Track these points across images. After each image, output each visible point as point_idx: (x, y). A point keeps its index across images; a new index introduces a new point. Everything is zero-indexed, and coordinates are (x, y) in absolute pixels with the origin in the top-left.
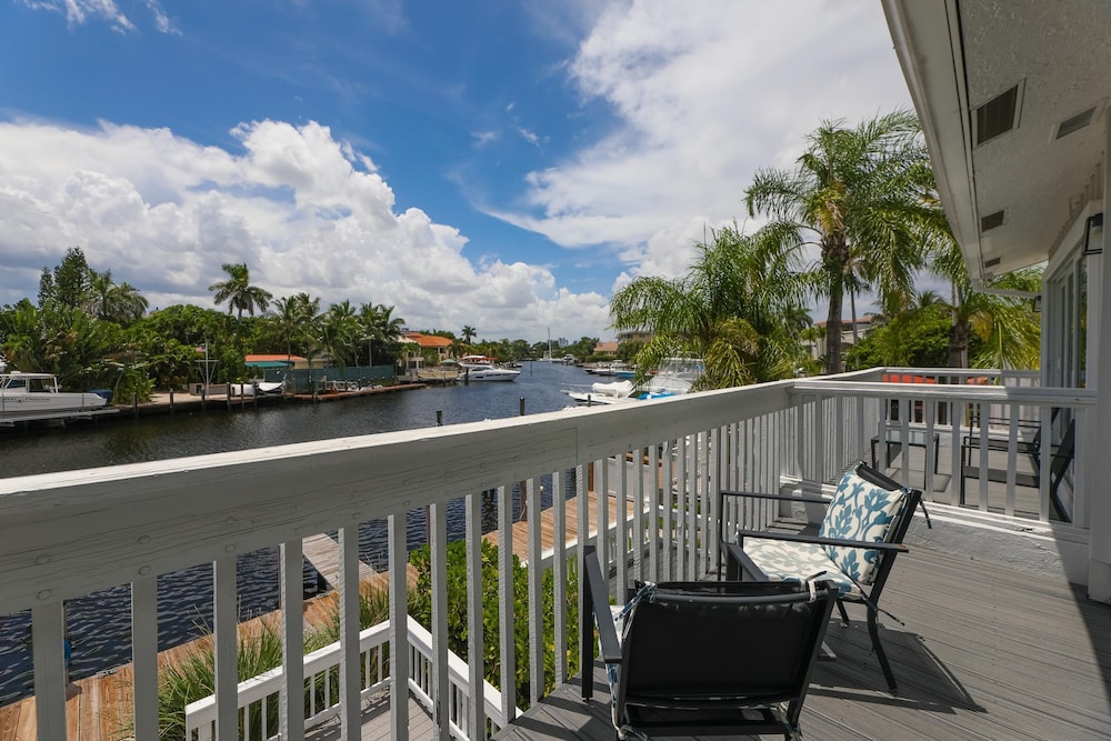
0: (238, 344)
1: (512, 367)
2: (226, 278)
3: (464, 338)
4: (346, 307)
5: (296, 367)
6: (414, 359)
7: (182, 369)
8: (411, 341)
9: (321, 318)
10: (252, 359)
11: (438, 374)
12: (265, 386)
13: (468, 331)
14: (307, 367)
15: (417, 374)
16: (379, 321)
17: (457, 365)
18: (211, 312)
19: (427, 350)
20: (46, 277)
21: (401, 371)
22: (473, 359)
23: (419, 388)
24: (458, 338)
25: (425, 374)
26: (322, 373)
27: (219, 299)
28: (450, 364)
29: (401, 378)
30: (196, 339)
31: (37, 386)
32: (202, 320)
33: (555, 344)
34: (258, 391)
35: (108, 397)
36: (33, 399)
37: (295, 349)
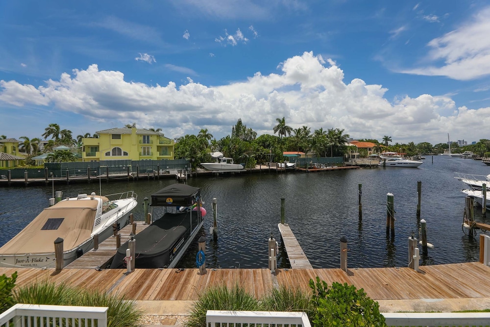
0: (281, 148)
1: (418, 159)
2: (277, 124)
3: (384, 142)
4: (321, 130)
5: (301, 157)
6: (353, 154)
7: (264, 157)
8: (352, 145)
9: (311, 136)
10: (285, 153)
11: (367, 162)
12: (289, 164)
13: (387, 139)
14: (304, 157)
15: (355, 161)
17: (378, 157)
18: (273, 136)
19: (361, 149)
20: (233, 128)
21: (347, 160)
22: (390, 154)
23: (356, 168)
24: (380, 142)
25: (359, 161)
26: (310, 159)
27: (275, 131)
28: (375, 157)
29: (346, 163)
30: (268, 146)
31: (229, 162)
32: (270, 139)
33: (455, 145)
34: (286, 166)
35: (244, 165)
36: (227, 165)
37: (301, 149)
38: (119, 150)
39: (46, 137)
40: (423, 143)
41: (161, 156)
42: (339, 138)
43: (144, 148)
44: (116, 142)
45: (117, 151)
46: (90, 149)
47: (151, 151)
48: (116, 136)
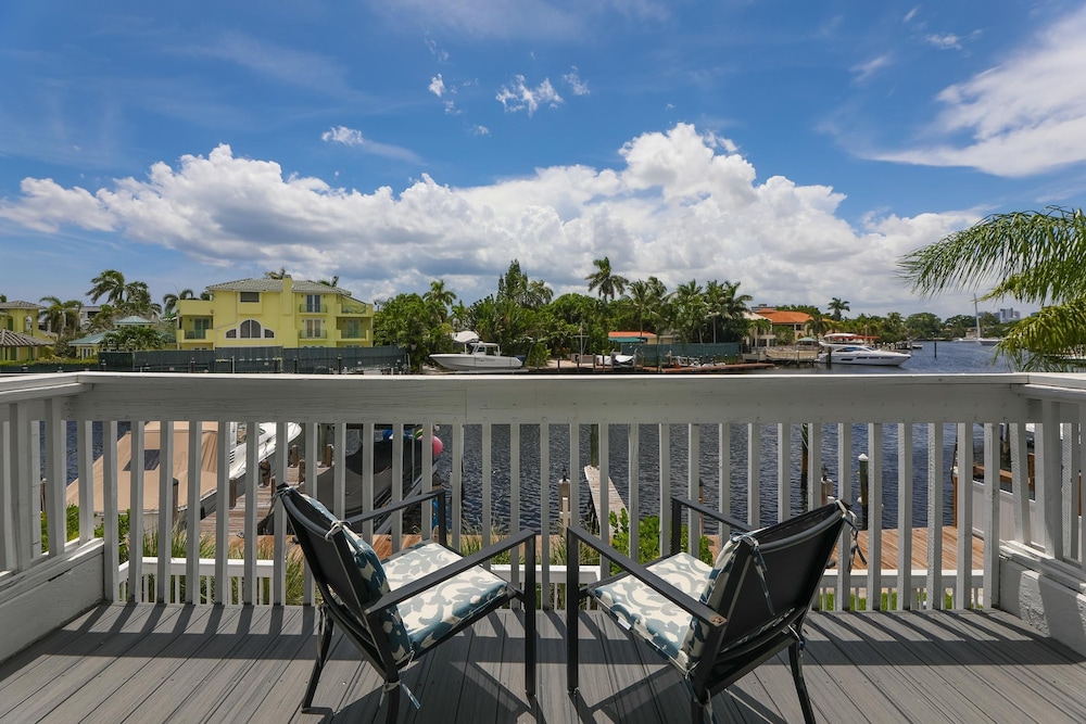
0: (603, 323)
1: (905, 349)
2: (595, 270)
3: (832, 312)
4: (693, 287)
5: (649, 343)
6: (763, 337)
7: (567, 343)
8: (760, 317)
9: (669, 298)
10: (612, 335)
11: (789, 353)
13: (837, 305)
14: (655, 342)
15: (765, 352)
16: (725, 298)
17: (816, 344)
18: (586, 298)
19: (778, 327)
20: (501, 281)
21: (746, 349)
22: (844, 338)
23: (766, 367)
24: (823, 312)
25: (774, 353)
26: (667, 348)
27: (592, 286)
28: (809, 343)
29: (746, 356)
30: (576, 319)
31: (490, 352)
32: (580, 304)
33: (991, 319)
34: (615, 362)
35: (523, 360)
36: (487, 360)
37: (648, 327)
38: (256, 326)
39: (95, 299)
40: (920, 315)
41: (344, 340)
42: (729, 301)
43: (309, 322)
44: (250, 310)
45: (251, 328)
46: (193, 324)
47: (323, 327)
48: (250, 296)
